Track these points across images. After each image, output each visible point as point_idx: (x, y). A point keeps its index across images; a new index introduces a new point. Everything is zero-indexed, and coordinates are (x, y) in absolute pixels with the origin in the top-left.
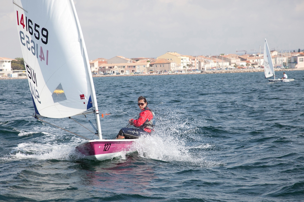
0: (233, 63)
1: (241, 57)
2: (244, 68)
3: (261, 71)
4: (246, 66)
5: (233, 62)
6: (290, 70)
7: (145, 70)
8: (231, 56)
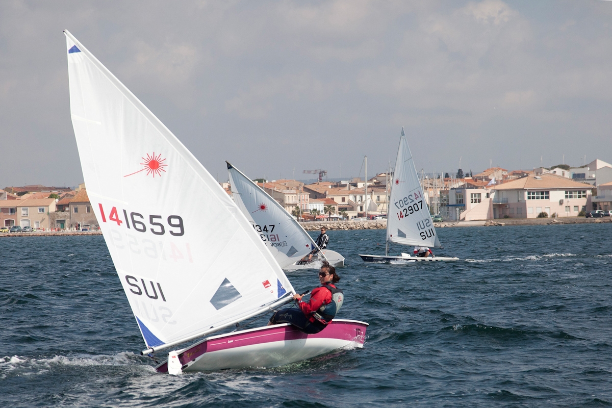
0: (289, 205)
1: (312, 187)
2: (319, 219)
3: (369, 228)
4: (323, 213)
5: (291, 202)
6: (447, 224)
7: (43, 220)
8: (283, 184)
